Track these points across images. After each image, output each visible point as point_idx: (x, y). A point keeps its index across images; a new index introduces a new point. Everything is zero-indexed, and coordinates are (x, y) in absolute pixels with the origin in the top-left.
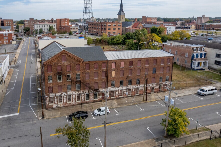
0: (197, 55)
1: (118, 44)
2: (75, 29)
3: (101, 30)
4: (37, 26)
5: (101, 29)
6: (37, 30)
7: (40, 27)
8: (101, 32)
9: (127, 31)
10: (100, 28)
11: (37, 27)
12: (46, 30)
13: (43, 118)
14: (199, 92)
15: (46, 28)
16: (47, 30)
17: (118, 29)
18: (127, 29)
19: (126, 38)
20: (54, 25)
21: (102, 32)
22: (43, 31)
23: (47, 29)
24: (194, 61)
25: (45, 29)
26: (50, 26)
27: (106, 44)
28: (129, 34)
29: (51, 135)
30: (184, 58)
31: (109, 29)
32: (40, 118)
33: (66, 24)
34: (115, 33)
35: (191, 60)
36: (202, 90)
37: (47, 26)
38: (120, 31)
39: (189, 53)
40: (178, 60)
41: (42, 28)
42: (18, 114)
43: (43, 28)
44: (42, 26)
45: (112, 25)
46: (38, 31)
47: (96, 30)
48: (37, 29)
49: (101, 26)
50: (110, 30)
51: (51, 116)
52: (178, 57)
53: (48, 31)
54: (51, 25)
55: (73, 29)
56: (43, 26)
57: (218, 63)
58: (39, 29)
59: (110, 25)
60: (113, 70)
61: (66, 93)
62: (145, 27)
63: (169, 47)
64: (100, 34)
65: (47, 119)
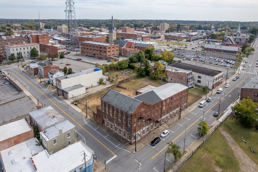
0: (190, 78)
1: (125, 69)
3: (100, 53)
4: (13, 49)
5: (99, 50)
7: (17, 50)
8: (99, 54)
9: (123, 51)
10: (97, 50)
11: (13, 51)
12: (26, 53)
13: (136, 151)
15: (26, 51)
16: (28, 53)
17: (117, 50)
18: (123, 49)
19: (130, 62)
20: (37, 47)
21: (101, 54)
22: (23, 55)
23: (28, 52)
24: (188, 83)
25: (25, 52)
26: (31, 48)
27: (115, 70)
28: (133, 58)
29: (152, 158)
31: (109, 51)
32: (134, 152)
33: (45, 41)
34: (114, 54)
35: (187, 82)
37: (27, 48)
38: (118, 52)
39: (186, 78)
40: (178, 82)
41: (21, 51)
42: (116, 156)
43: (22, 51)
44: (21, 49)
45: (111, 48)
47: (93, 52)
48: (14, 54)
49: (99, 48)
50: (110, 53)
51: (140, 148)
52: (178, 80)
53: (29, 55)
54: (32, 47)
55: (61, 49)
56: (22, 48)
57: (199, 81)
58: (16, 54)
59: (109, 48)
60: (164, 106)
61: (142, 129)
62: (136, 46)
63: (171, 73)
64: (98, 56)
65: (139, 151)
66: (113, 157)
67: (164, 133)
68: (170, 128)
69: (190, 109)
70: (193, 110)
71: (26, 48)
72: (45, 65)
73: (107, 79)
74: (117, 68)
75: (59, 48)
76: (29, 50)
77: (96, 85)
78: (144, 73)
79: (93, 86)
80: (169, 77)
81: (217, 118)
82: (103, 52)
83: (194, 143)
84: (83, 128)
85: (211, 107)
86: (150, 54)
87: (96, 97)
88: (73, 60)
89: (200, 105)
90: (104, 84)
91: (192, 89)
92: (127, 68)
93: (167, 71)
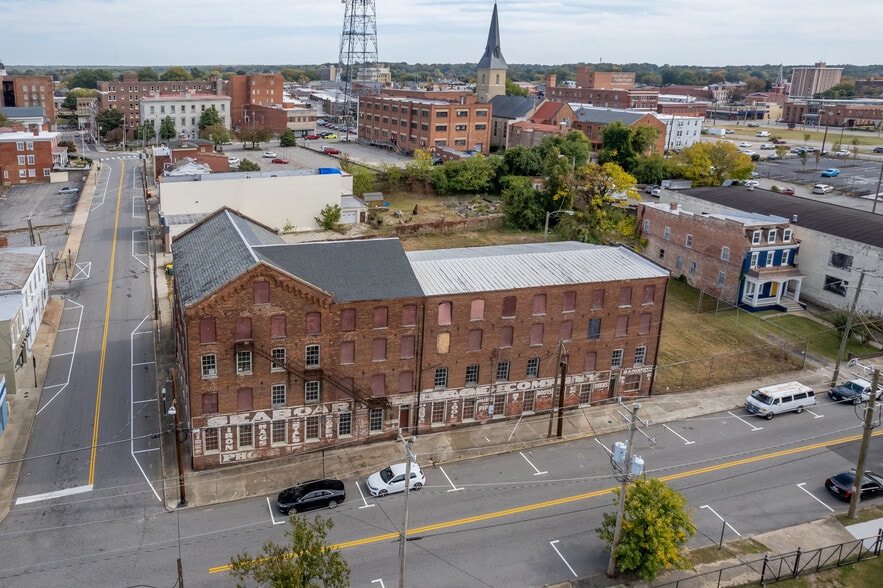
0: (763, 255)
1: (474, 192)
2: (305, 120)
3: (411, 132)
4: (152, 107)
5: (408, 125)
6: (150, 125)
7: (163, 110)
8: (408, 138)
9: (511, 134)
10: (403, 124)
11: (153, 113)
12: (188, 122)
13: (183, 503)
14: (749, 405)
15: (189, 115)
16: (193, 123)
17: (478, 127)
18: (512, 126)
20: (223, 105)
21: (411, 139)
22: (178, 128)
23: (193, 120)
24: (749, 278)
25: (183, 120)
26: (203, 106)
28: (519, 155)
29: (213, 570)
30: (716, 263)
31: (439, 129)
32: (173, 505)
33: (269, 96)
34: (463, 143)
35: (738, 275)
36: (763, 398)
37: (193, 107)
38: (485, 137)
39: (735, 248)
40: (693, 270)
41: (172, 116)
42: (89, 488)
43: (177, 115)
44: (173, 107)
45: (453, 115)
46: (157, 128)
47: (390, 129)
48: (153, 121)
49: (408, 115)
50: (444, 133)
51: (213, 498)
52: (694, 257)
53: (197, 128)
54: (208, 106)
55: (299, 121)
56: (178, 107)
57: (834, 286)
58: (160, 121)
59: (444, 115)
61: (268, 413)
62: (582, 119)
63: (663, 219)
64: (403, 145)
65: (196, 508)
66: (75, 486)
67: (387, 475)
68: (459, 462)
69: (670, 408)
70: (694, 414)
71: (188, 106)
72: (180, 147)
73: (362, 214)
74: (434, 186)
75: (293, 115)
76: (198, 114)
77: (309, 229)
78: (533, 211)
79: (293, 230)
80: (652, 241)
81: (844, 510)
82: (419, 129)
84: (103, 349)
86: (627, 149)
88: (312, 153)
89: (755, 402)
90: (341, 230)
91: (763, 318)
93: (643, 212)
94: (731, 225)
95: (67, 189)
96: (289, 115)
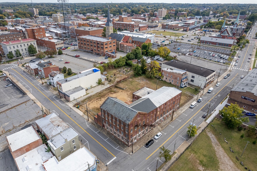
0: (184, 78)
3: (98, 49)
4: (10, 47)
5: (96, 46)
6: (11, 53)
7: (14, 47)
8: (97, 50)
11: (11, 49)
15: (23, 48)
16: (26, 50)
17: (114, 46)
18: (120, 44)
19: (128, 59)
20: (34, 43)
21: (98, 50)
22: (21, 52)
23: (25, 49)
24: (182, 83)
25: (22, 50)
26: (28, 44)
27: (113, 68)
30: (177, 80)
31: (106, 48)
32: (131, 154)
34: (111, 50)
37: (24, 45)
38: (115, 48)
39: (180, 78)
40: (172, 81)
41: (18, 49)
43: (20, 48)
44: (17, 46)
45: (109, 44)
46: (14, 53)
47: (90, 47)
48: (11, 52)
49: (96, 44)
52: (173, 79)
53: (27, 52)
55: (59, 45)
56: (19, 46)
57: (192, 81)
58: (14, 51)
59: (107, 44)
60: (158, 111)
61: (138, 134)
62: (134, 40)
63: (166, 72)
64: (95, 52)
66: (113, 158)
67: (157, 136)
68: (163, 130)
69: (182, 110)
70: (184, 111)
73: (105, 79)
74: (114, 66)
75: (57, 43)
76: (27, 47)
77: (95, 85)
79: (92, 87)
80: (164, 76)
81: (205, 119)
82: (100, 48)
83: (183, 145)
84: (86, 131)
85: (201, 107)
86: (147, 49)
87: (95, 99)
88: (71, 57)
89: (191, 106)
90: (103, 84)
91: (185, 89)
92: (124, 65)
93: (162, 71)
94: (179, 74)
95: (8, 85)
96: (55, 44)
